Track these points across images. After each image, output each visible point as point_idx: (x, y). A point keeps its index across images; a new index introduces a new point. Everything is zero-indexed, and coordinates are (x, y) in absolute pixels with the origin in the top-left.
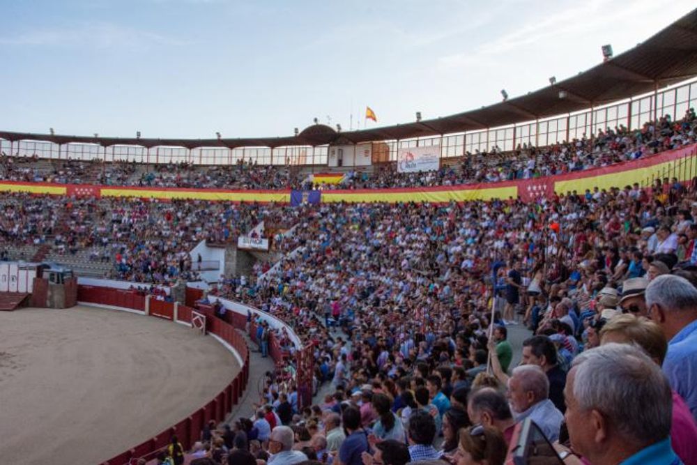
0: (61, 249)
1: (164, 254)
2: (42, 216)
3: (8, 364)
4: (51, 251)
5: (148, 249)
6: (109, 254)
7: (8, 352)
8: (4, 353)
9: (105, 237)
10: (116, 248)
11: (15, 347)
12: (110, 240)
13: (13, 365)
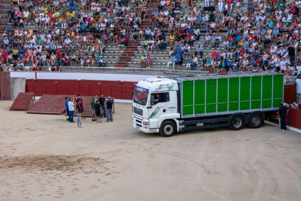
0: (151, 44)
1: (267, 43)
2: (128, 8)
3: (103, 170)
4: (139, 48)
5: (247, 39)
6: (202, 48)
7: (102, 157)
8: (98, 159)
9: (196, 28)
10: (210, 41)
11: (108, 153)
12: (201, 32)
13: (107, 172)
